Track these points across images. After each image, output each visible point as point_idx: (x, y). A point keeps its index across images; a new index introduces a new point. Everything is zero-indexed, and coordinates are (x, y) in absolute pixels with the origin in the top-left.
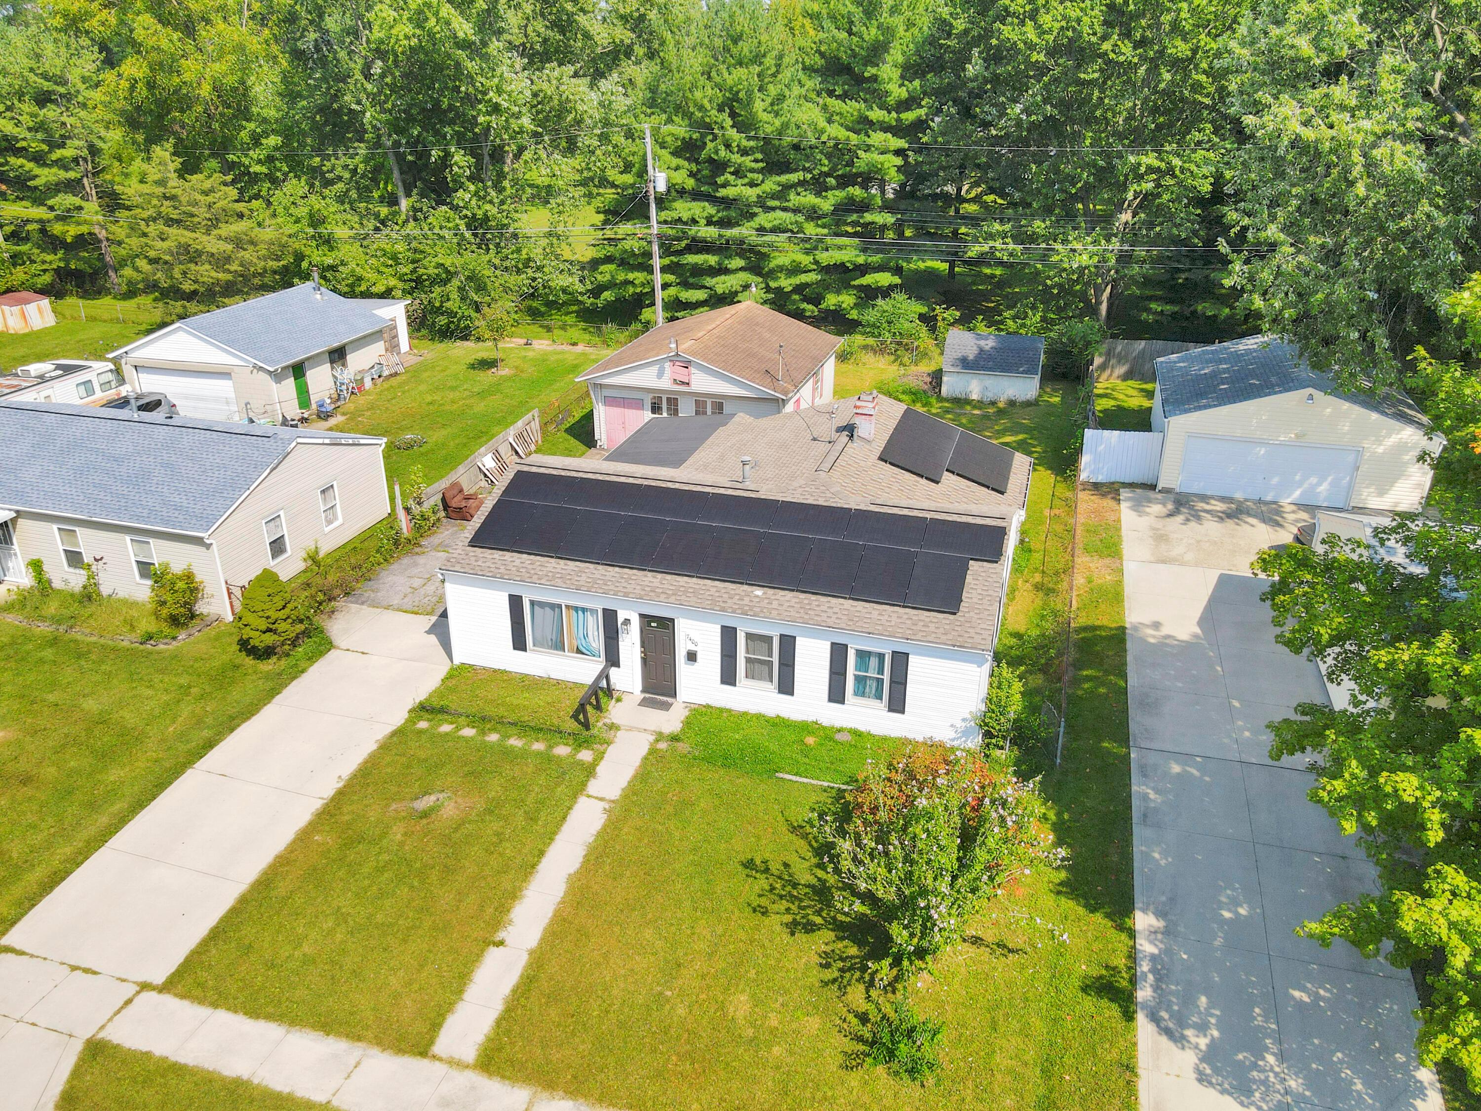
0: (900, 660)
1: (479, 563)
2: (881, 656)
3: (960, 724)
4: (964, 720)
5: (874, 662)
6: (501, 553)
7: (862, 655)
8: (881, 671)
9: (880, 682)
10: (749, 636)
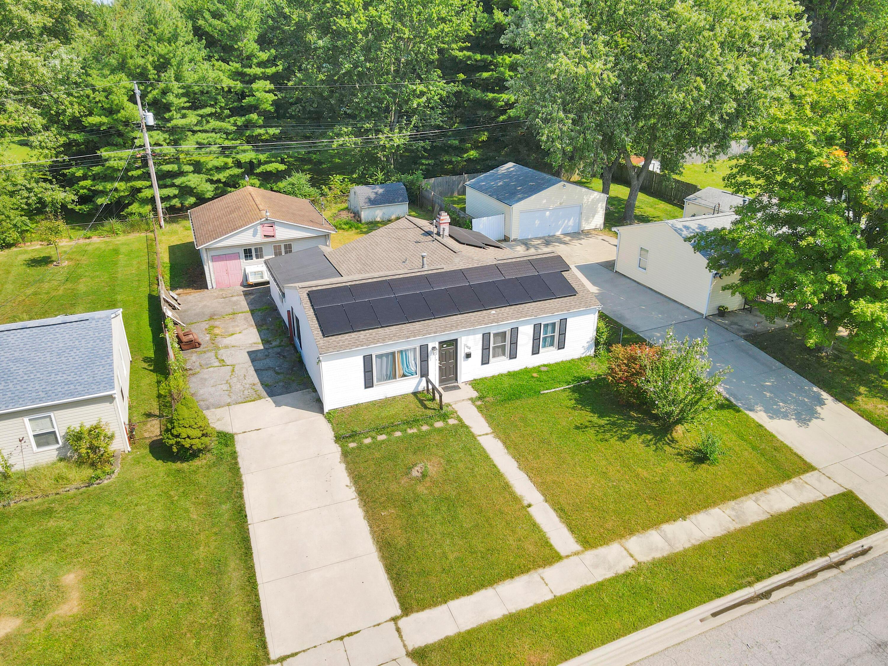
0: (563, 322)
1: (341, 344)
2: (554, 324)
3: (586, 345)
4: (588, 342)
5: (550, 328)
6: (347, 335)
7: (546, 326)
8: (553, 331)
9: (553, 337)
10: (496, 335)
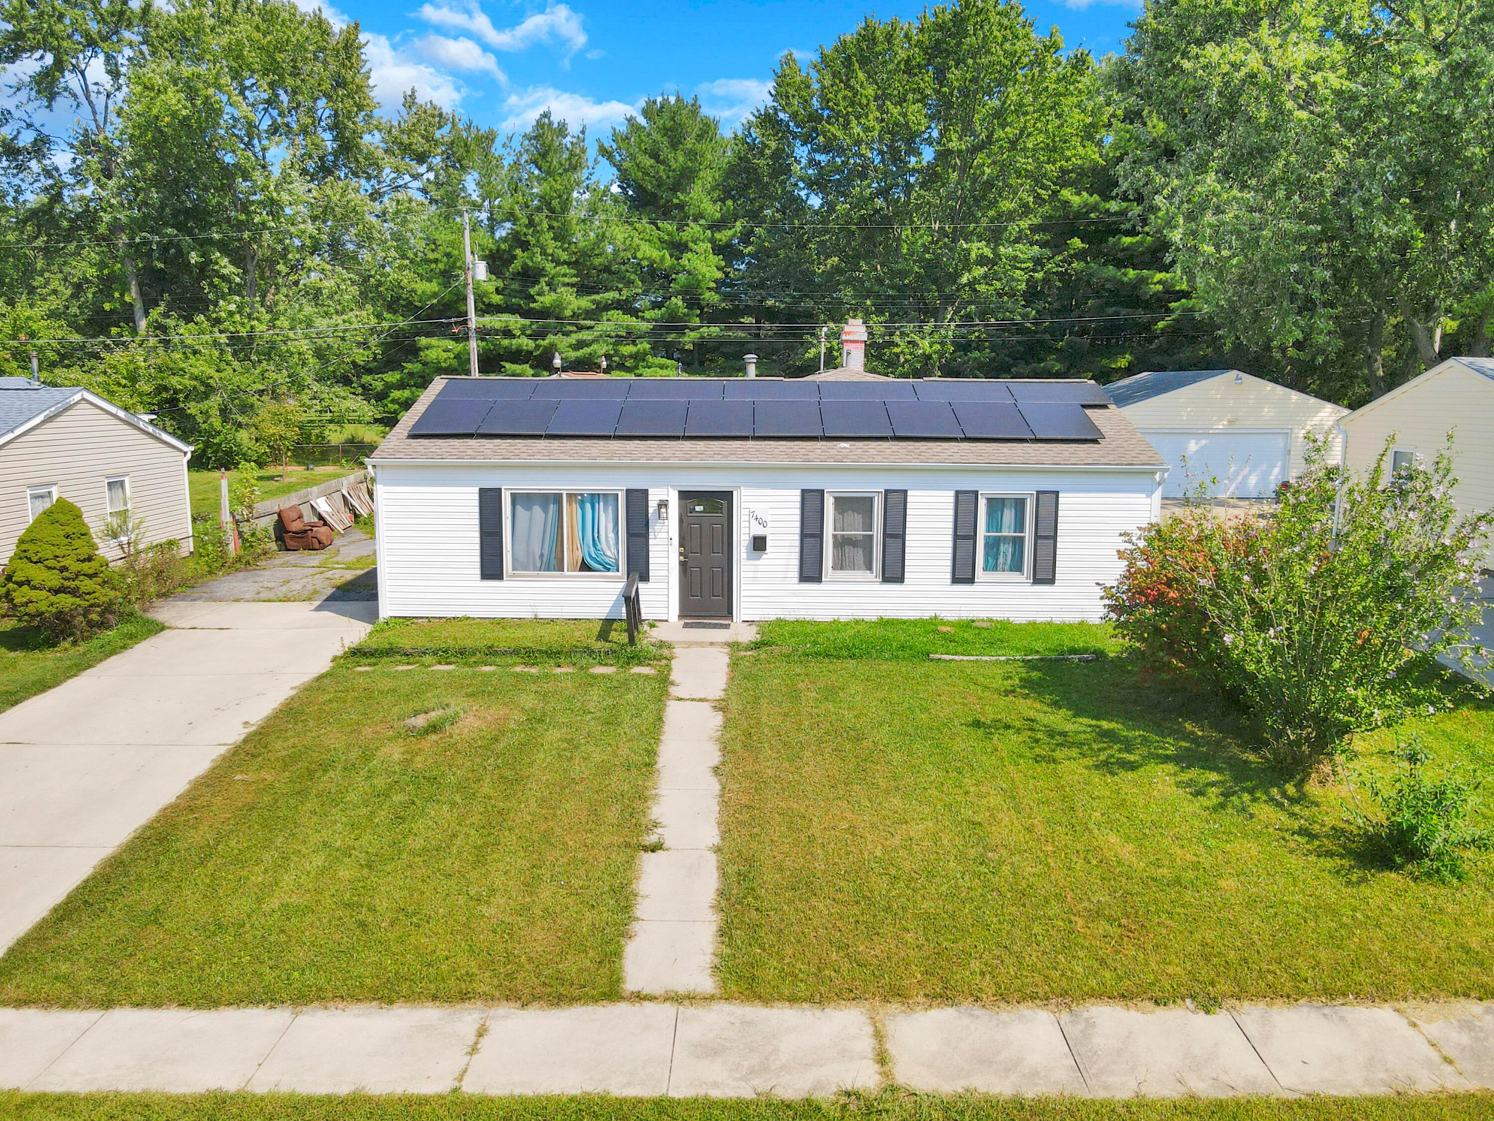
0: (1048, 501)
2: (1020, 504)
5: (1009, 516)
6: (460, 440)
7: (997, 505)
8: (1020, 525)
9: (1018, 543)
10: (841, 501)
